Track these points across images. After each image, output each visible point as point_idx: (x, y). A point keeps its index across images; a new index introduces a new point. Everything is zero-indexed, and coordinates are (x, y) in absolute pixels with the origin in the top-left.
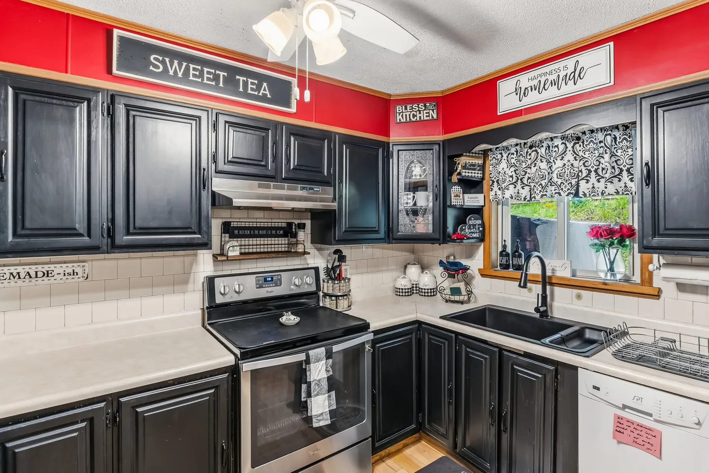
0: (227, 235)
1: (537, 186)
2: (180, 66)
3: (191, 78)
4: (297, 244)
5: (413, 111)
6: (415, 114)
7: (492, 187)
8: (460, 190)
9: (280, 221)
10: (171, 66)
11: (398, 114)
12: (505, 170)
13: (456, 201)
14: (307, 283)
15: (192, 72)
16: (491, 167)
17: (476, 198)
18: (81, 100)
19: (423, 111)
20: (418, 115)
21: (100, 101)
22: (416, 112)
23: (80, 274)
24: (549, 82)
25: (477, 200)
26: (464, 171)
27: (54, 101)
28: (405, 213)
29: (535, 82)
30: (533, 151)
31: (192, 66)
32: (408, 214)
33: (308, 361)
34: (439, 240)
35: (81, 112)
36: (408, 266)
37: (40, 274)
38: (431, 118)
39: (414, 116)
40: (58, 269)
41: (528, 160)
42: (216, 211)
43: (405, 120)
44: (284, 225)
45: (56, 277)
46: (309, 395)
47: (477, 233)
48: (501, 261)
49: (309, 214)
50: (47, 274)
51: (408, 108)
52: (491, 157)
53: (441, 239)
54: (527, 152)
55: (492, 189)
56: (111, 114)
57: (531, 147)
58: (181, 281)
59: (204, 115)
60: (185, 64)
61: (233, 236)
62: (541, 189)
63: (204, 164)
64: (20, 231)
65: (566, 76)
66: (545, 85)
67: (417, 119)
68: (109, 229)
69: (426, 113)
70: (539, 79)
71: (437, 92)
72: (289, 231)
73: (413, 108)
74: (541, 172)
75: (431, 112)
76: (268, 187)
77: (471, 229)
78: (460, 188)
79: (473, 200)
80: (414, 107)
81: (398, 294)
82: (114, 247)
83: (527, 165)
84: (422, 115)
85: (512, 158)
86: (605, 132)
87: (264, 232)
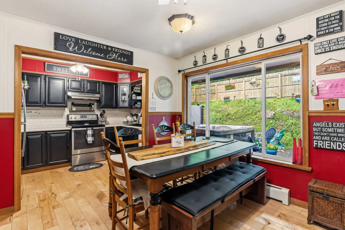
0: (73, 106)
2: (60, 68)
3: (63, 71)
4: (92, 108)
9: (88, 103)
10: (58, 69)
11: (119, 76)
13: (134, 98)
14: (94, 118)
15: (63, 70)
18: (39, 77)
19: (125, 75)
21: (43, 77)
23: (38, 113)
26: (135, 90)
27: (34, 77)
28: (121, 101)
31: (63, 68)
33: (87, 130)
35: (39, 79)
36: (128, 116)
37: (29, 112)
38: (127, 77)
39: (123, 77)
40: (33, 111)
42: (68, 100)
43: (121, 78)
44: (89, 104)
45: (33, 113)
46: (87, 137)
49: (96, 101)
50: (31, 112)
53: (130, 108)
56: (45, 80)
58: (61, 116)
59: (65, 79)
60: (61, 68)
61: (74, 106)
63: (66, 89)
64: (27, 102)
68: (44, 102)
72: (90, 105)
76: (82, 94)
77: (138, 105)
78: (135, 95)
79: (139, 98)
82: (46, 106)
87: (83, 105)
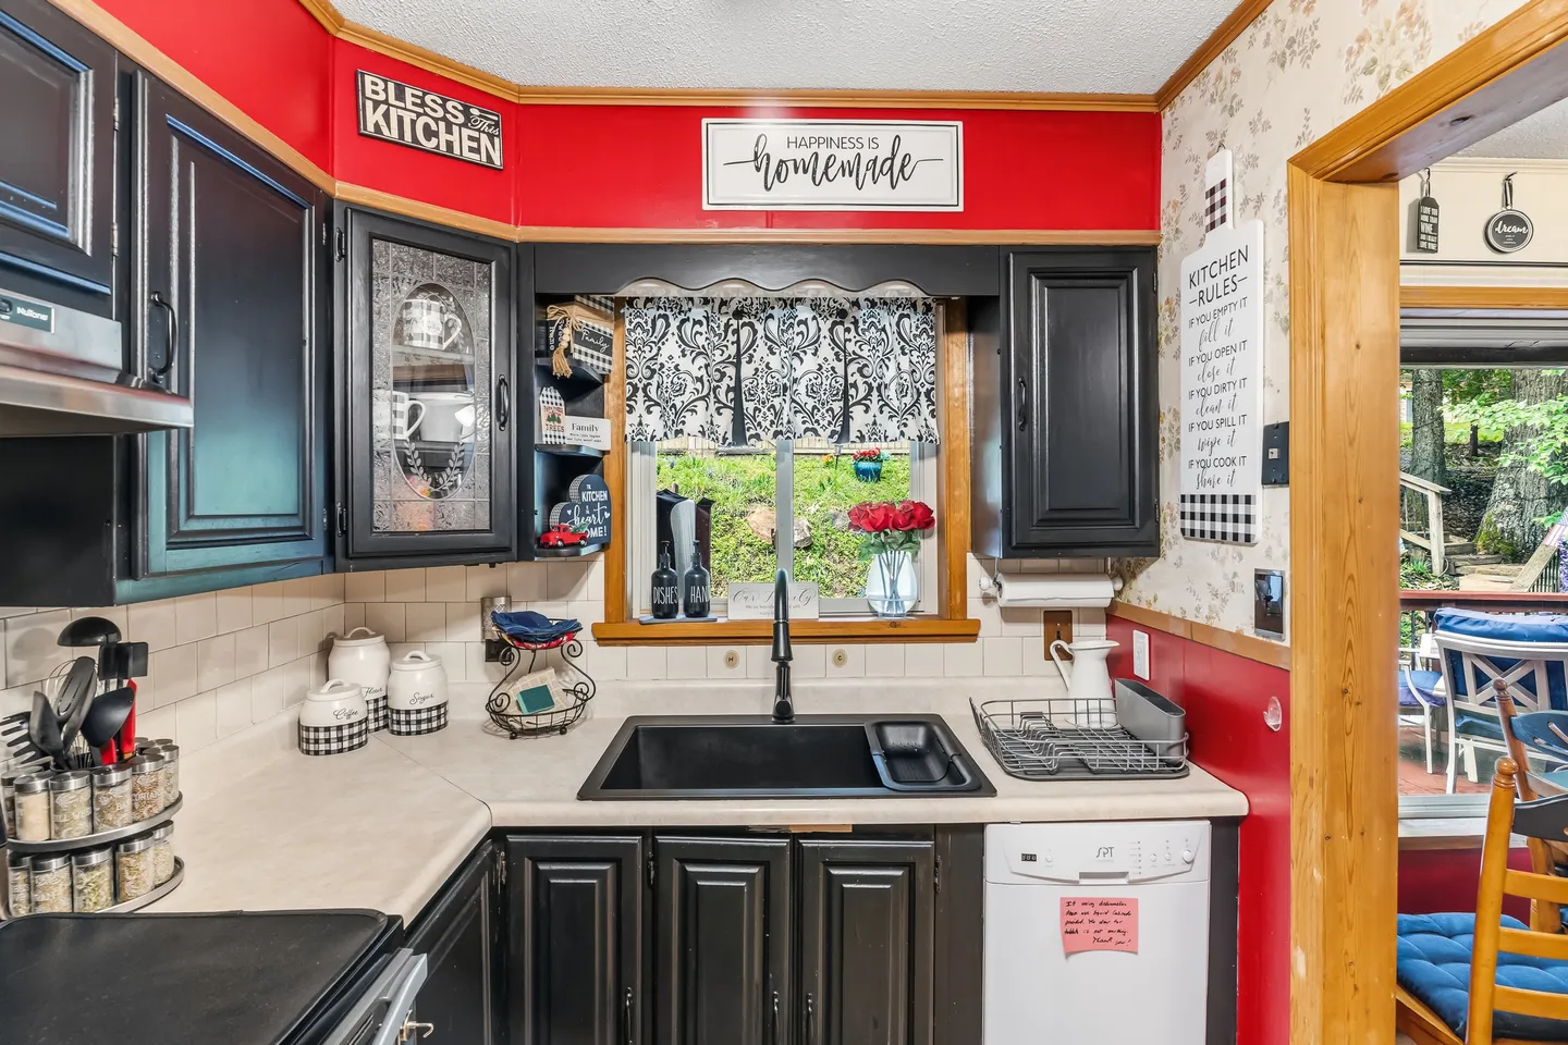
1: (765, 410)
5: (426, 114)
6: (434, 127)
7: (632, 403)
8: (558, 401)
11: (369, 104)
12: (676, 360)
13: (553, 433)
16: (631, 348)
17: (592, 428)
19: (460, 126)
20: (444, 137)
22: (436, 120)
24: (838, 165)
25: (594, 433)
26: (577, 347)
28: (394, 458)
29: (804, 154)
30: (744, 324)
32: (407, 468)
34: (506, 550)
36: (336, 642)
38: (484, 159)
41: (729, 344)
43: (395, 135)
47: (598, 525)
48: (662, 598)
51: (409, 99)
52: (631, 322)
53: (514, 550)
54: (727, 326)
55: (631, 407)
57: (738, 314)
62: (773, 418)
65: (875, 161)
66: (827, 167)
67: (438, 147)
69: (471, 138)
70: (814, 148)
71: (507, 86)
73: (423, 105)
74: (773, 378)
75: (484, 139)
77: (586, 516)
78: (558, 395)
79: (585, 434)
80: (428, 99)
81: (312, 747)
83: (726, 356)
84: (455, 138)
85: (697, 333)
86: (900, 309)
